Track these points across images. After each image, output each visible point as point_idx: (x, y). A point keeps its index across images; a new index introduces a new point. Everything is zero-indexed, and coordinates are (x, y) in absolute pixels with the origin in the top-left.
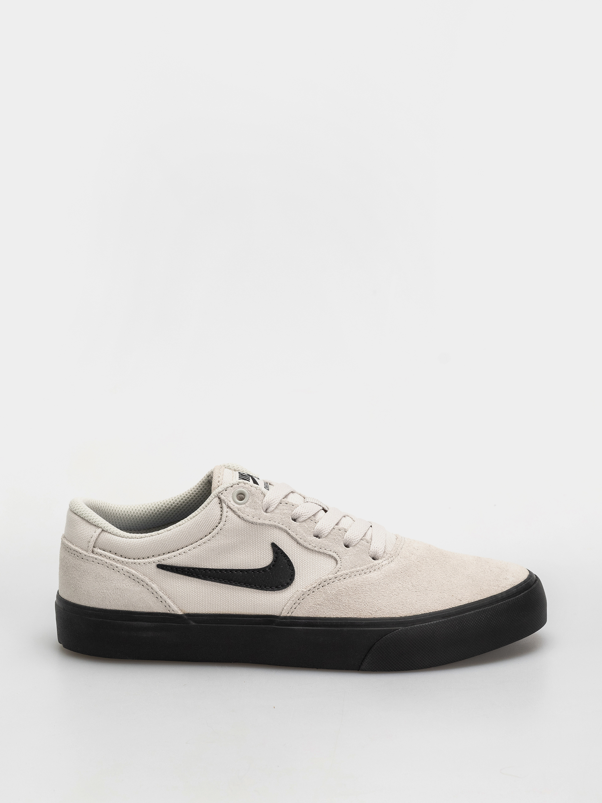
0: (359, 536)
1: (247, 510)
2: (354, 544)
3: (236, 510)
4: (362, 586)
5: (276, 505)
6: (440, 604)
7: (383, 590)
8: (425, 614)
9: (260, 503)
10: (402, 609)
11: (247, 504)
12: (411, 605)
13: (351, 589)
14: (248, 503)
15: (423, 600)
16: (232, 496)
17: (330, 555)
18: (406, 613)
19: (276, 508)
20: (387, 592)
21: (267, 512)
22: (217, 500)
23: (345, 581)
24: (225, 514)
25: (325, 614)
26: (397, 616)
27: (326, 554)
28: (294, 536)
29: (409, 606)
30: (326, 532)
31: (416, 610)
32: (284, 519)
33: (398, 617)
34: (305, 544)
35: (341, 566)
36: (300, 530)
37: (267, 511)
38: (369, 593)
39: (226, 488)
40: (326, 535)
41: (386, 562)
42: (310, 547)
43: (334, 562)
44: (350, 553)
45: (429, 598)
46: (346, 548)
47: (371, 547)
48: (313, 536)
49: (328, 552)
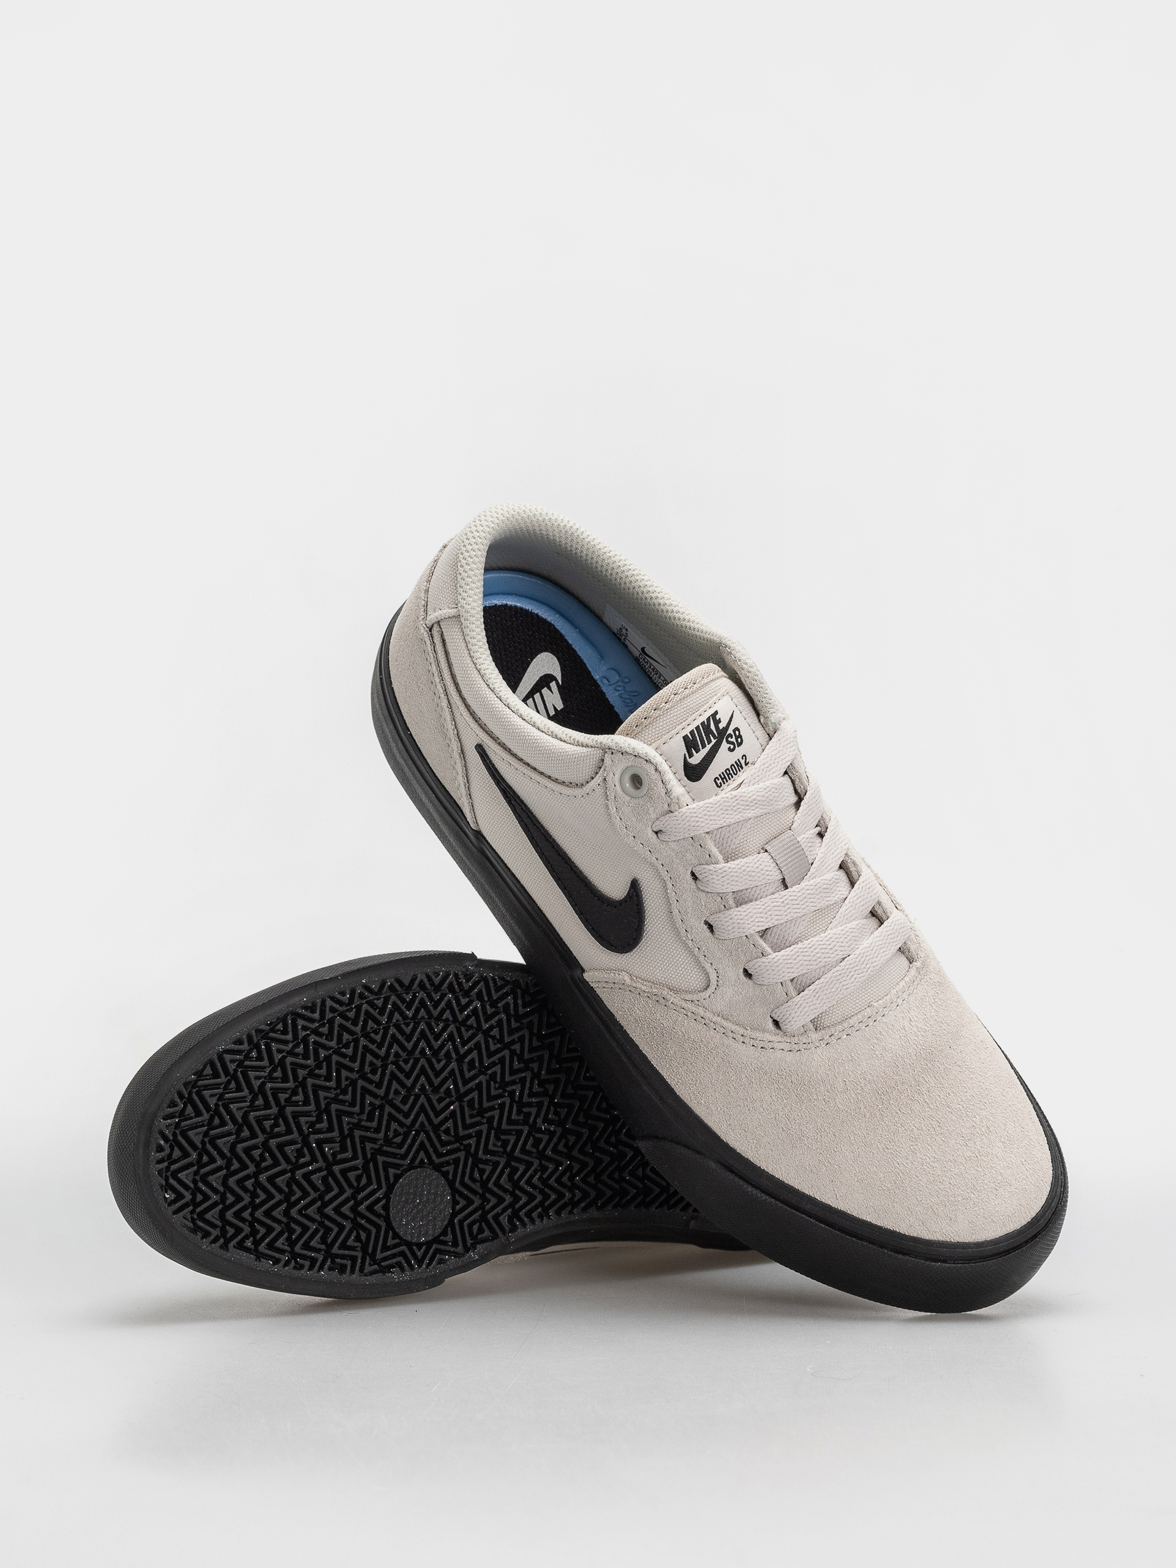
0: (780, 974)
1: (626, 809)
3: (611, 795)
4: (711, 1052)
5: (679, 837)
9: (653, 816)
11: (632, 802)
12: (755, 1141)
13: (691, 1042)
14: (638, 799)
16: (623, 769)
17: (704, 969)
19: (677, 840)
21: (656, 834)
22: (600, 752)
23: (693, 1025)
27: (699, 962)
28: (672, 900)
32: (675, 865)
34: (679, 924)
35: (708, 998)
36: (689, 899)
37: (659, 834)
39: (624, 751)
40: (724, 936)
42: (683, 932)
43: (704, 982)
44: (740, 990)
46: (742, 976)
47: (783, 1007)
48: (703, 922)
49: (706, 963)
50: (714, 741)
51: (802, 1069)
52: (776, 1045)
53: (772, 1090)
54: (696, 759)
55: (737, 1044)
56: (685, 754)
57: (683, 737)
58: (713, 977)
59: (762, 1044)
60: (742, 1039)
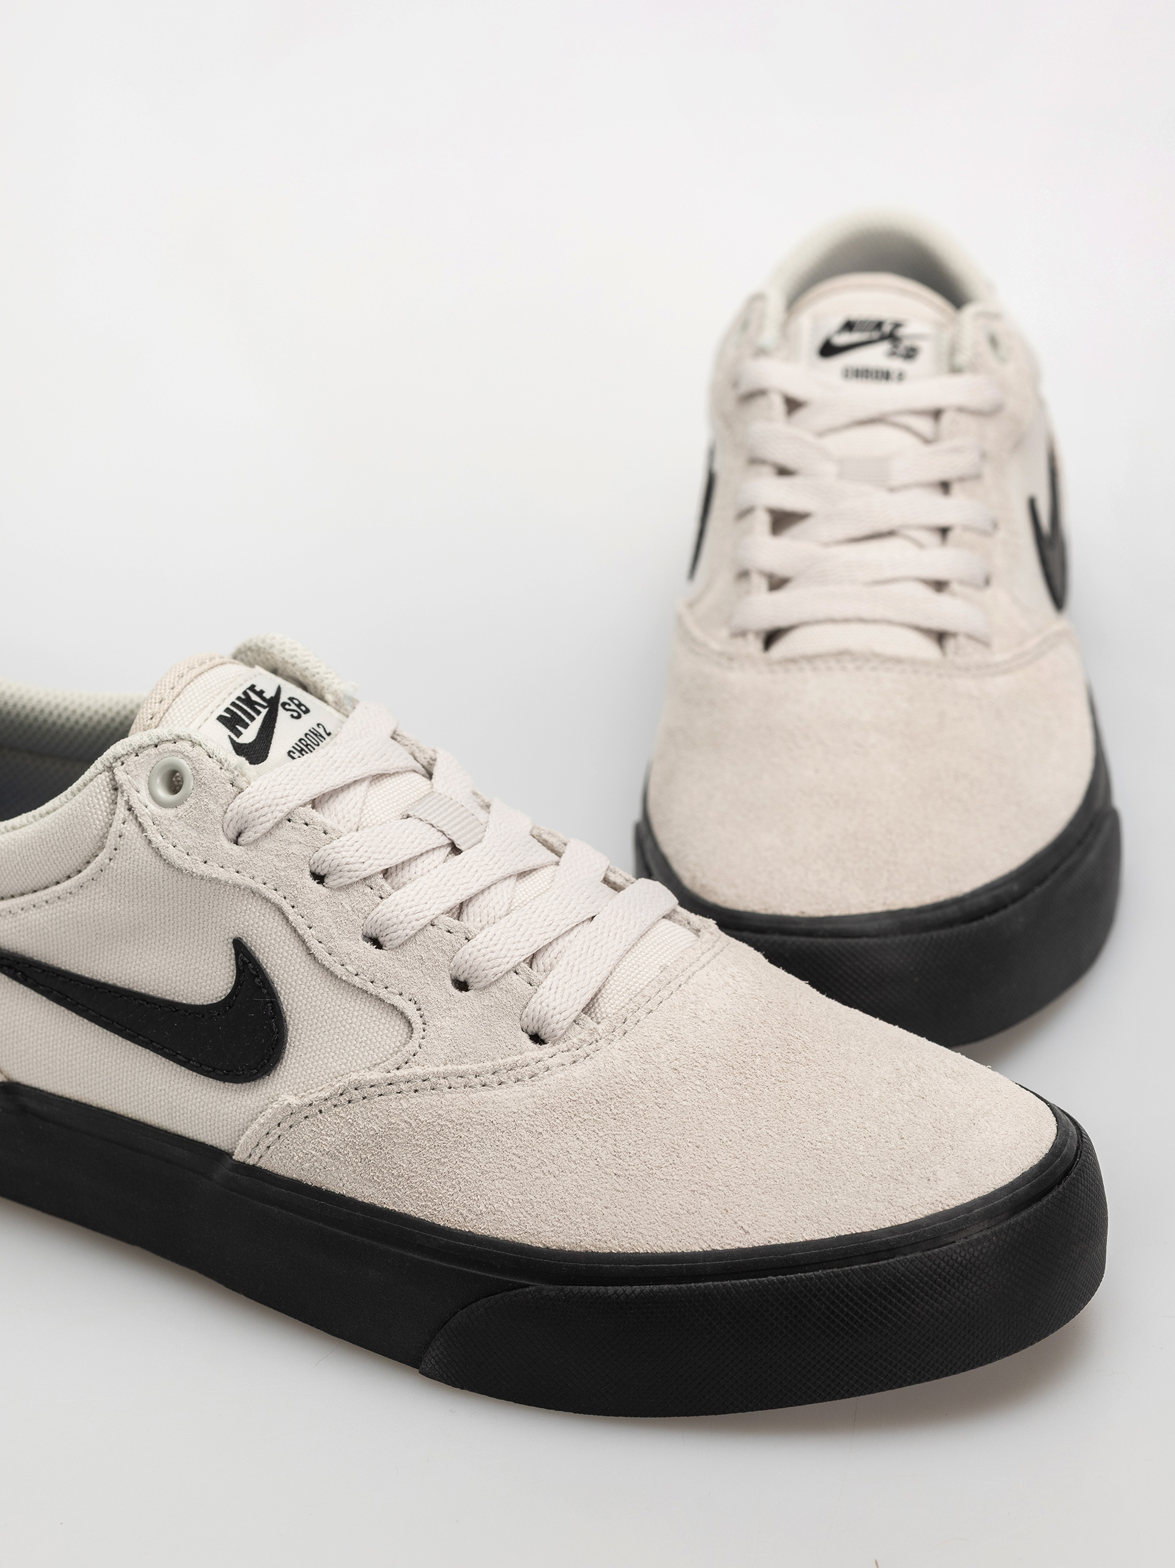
0: (506, 960)
1: (177, 828)
2: (482, 984)
3: (147, 822)
4: (461, 1124)
5: (268, 825)
6: (676, 1233)
7: (518, 1152)
8: (619, 1253)
9: (218, 812)
10: (555, 1223)
11: (181, 810)
12: (585, 1217)
13: (425, 1129)
14: (186, 806)
15: (627, 1209)
16: (148, 774)
17: (394, 1007)
18: (563, 1240)
19: (268, 833)
20: (530, 1160)
21: (236, 843)
22: (105, 777)
23: (415, 1099)
24: (117, 825)
25: (341, 1185)
26: (536, 1242)
27: (382, 1001)
28: (303, 930)
29: (580, 1220)
30: (400, 932)
31: (599, 1237)
32: (282, 874)
33: (537, 1245)
34: (328, 961)
35: (418, 1049)
36: (325, 913)
37: (240, 840)
38: (475, 1150)
39: (136, 748)
40: (399, 941)
41: (566, 1058)
42: (339, 970)
43: (403, 1028)
44: (461, 1012)
45: (648, 1206)
46: (456, 992)
47: (533, 1000)
48: (360, 938)
49: (392, 996)
50: (264, 712)
51: (604, 1078)
52: (549, 1062)
53: (575, 1129)
54: (249, 735)
55: (492, 1093)
56: (230, 736)
57: (218, 719)
58: (410, 1010)
59: (527, 1071)
60: (495, 1078)
